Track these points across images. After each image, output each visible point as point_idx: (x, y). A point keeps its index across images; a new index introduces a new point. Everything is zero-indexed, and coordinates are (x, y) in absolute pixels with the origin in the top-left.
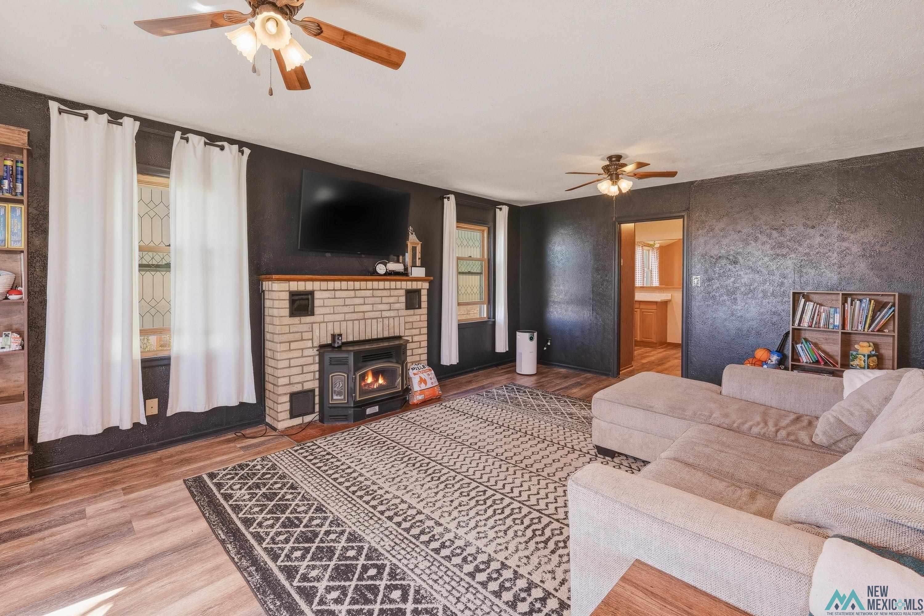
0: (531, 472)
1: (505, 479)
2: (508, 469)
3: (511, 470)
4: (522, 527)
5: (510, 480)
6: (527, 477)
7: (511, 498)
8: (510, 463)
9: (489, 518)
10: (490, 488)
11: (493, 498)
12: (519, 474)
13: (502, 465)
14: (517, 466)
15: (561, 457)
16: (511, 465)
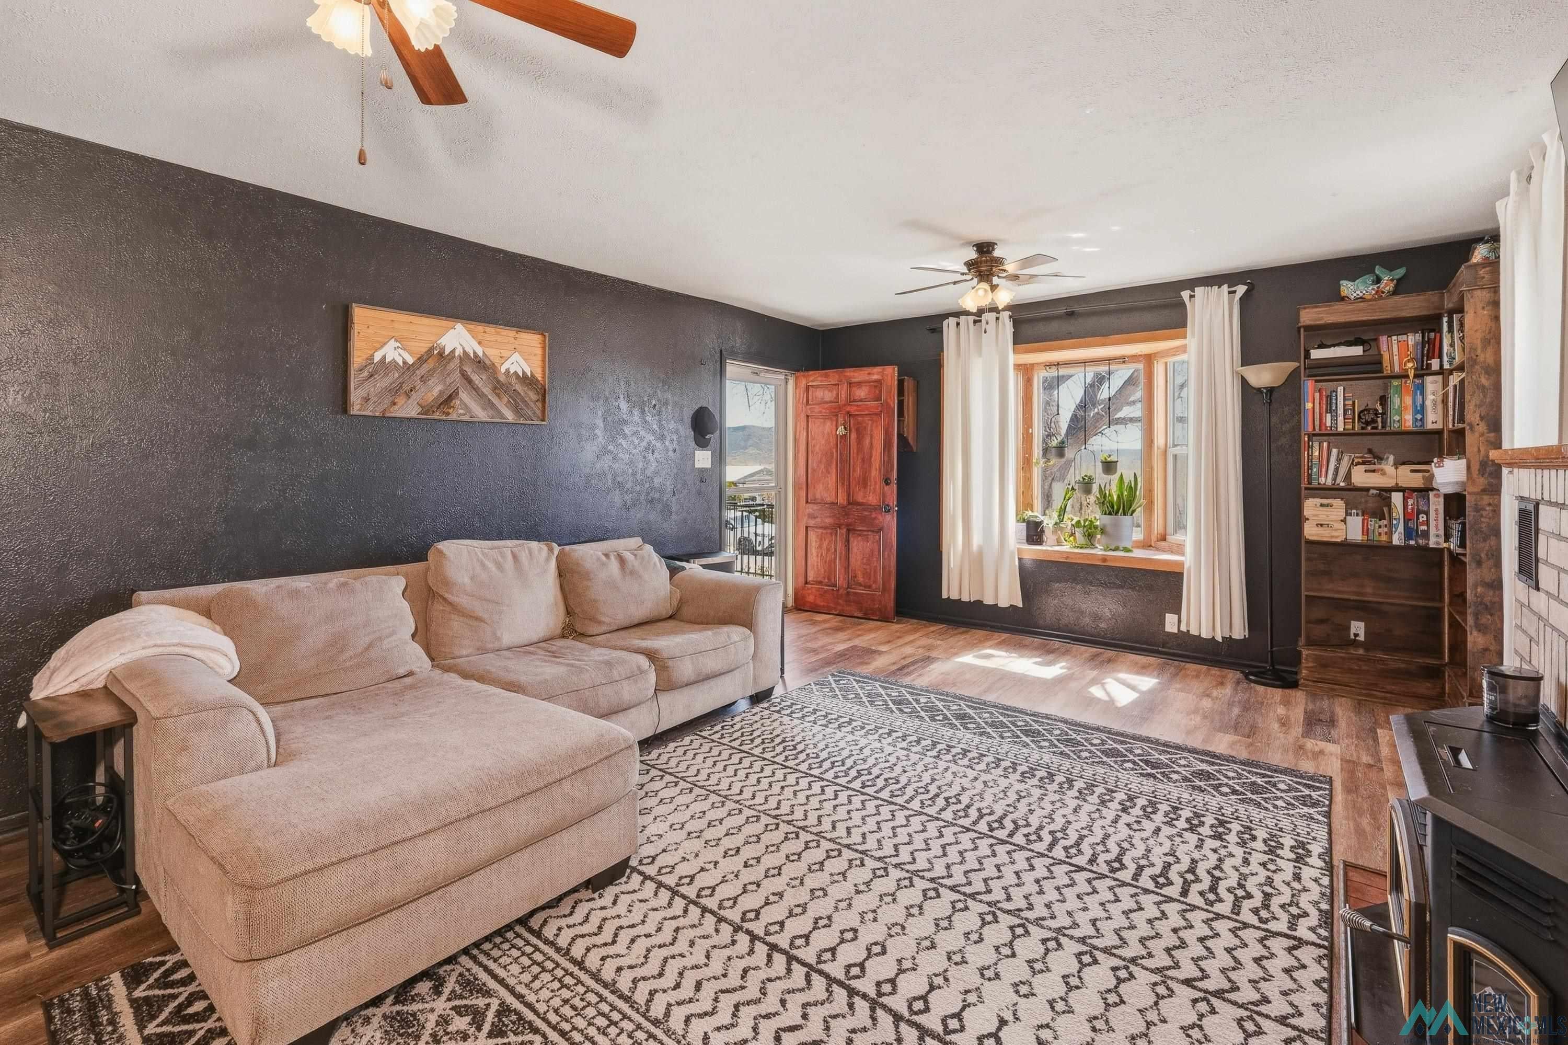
0: (789, 823)
1: (835, 807)
2: (834, 828)
3: (826, 825)
4: (808, 751)
5: (828, 806)
6: (798, 814)
7: (823, 779)
8: (830, 840)
9: (849, 757)
10: (858, 791)
11: (849, 779)
12: (812, 819)
13: (845, 834)
14: (817, 834)
15: (716, 863)
16: (828, 836)
